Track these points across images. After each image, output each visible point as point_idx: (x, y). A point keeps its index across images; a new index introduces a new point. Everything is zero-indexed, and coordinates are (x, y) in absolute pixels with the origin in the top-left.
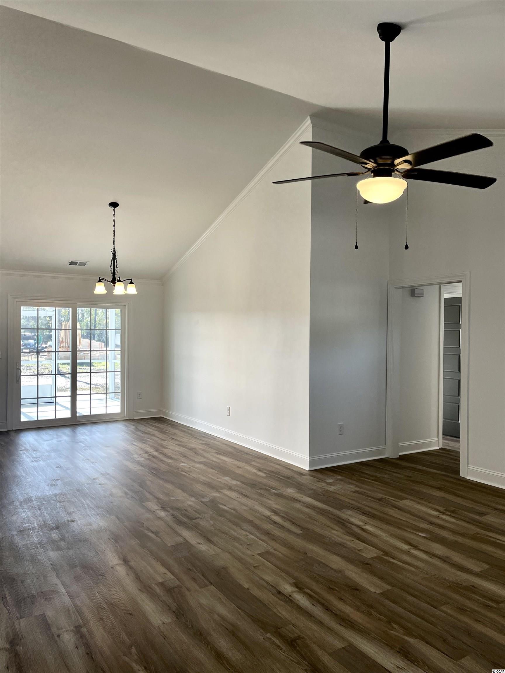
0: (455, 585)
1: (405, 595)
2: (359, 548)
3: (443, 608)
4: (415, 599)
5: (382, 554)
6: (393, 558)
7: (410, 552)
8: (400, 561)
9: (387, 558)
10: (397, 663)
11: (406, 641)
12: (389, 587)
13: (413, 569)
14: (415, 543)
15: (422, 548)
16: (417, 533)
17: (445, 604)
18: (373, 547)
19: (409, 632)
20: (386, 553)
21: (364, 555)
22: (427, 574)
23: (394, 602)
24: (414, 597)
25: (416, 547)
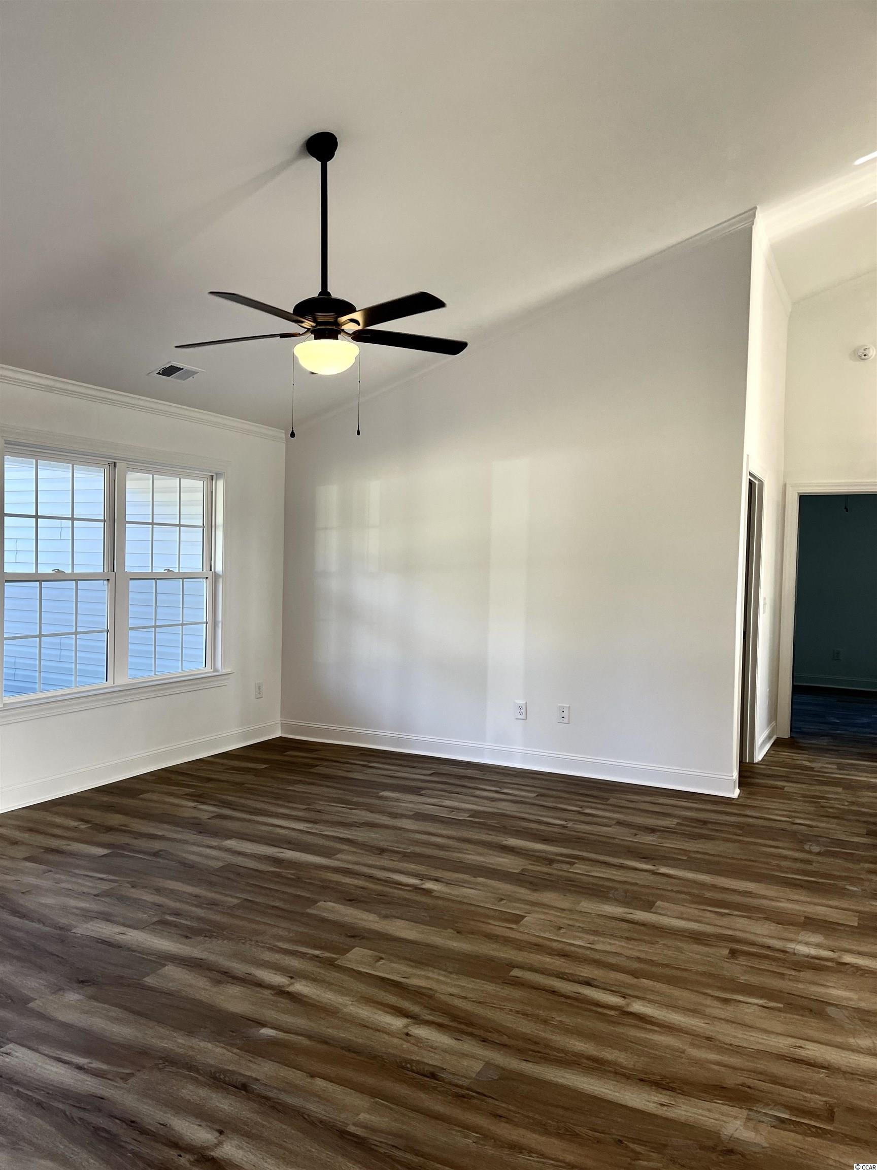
0: (215, 934)
1: (286, 907)
2: (383, 964)
3: (236, 901)
4: (273, 904)
5: (339, 961)
6: (317, 957)
7: (289, 977)
8: (303, 955)
9: (327, 955)
10: (284, 855)
11: (277, 868)
12: (309, 911)
13: (280, 944)
14: (284, 1002)
15: (267, 992)
16: (280, 1035)
17: (234, 907)
18: (359, 973)
19: (278, 875)
20: (331, 964)
21: (370, 952)
22: (257, 941)
23: (299, 896)
24: (273, 907)
25: (281, 992)
